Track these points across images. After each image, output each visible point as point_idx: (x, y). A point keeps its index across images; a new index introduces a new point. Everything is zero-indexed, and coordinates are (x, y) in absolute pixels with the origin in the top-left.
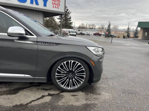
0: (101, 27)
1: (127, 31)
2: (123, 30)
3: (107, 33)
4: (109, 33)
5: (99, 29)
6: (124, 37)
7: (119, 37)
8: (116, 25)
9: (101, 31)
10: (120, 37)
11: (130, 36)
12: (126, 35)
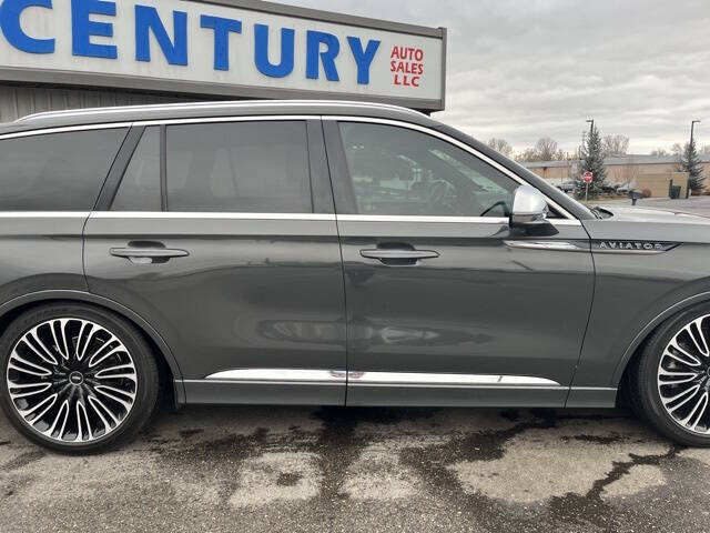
0: (539, 152)
1: (686, 160)
2: (654, 154)
3: (587, 178)
4: (595, 178)
5: (529, 160)
6: (674, 193)
7: (646, 195)
8: (613, 136)
9: (545, 168)
10: (653, 193)
11: (705, 183)
12: (682, 180)
